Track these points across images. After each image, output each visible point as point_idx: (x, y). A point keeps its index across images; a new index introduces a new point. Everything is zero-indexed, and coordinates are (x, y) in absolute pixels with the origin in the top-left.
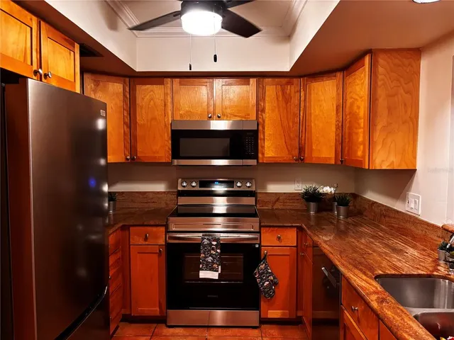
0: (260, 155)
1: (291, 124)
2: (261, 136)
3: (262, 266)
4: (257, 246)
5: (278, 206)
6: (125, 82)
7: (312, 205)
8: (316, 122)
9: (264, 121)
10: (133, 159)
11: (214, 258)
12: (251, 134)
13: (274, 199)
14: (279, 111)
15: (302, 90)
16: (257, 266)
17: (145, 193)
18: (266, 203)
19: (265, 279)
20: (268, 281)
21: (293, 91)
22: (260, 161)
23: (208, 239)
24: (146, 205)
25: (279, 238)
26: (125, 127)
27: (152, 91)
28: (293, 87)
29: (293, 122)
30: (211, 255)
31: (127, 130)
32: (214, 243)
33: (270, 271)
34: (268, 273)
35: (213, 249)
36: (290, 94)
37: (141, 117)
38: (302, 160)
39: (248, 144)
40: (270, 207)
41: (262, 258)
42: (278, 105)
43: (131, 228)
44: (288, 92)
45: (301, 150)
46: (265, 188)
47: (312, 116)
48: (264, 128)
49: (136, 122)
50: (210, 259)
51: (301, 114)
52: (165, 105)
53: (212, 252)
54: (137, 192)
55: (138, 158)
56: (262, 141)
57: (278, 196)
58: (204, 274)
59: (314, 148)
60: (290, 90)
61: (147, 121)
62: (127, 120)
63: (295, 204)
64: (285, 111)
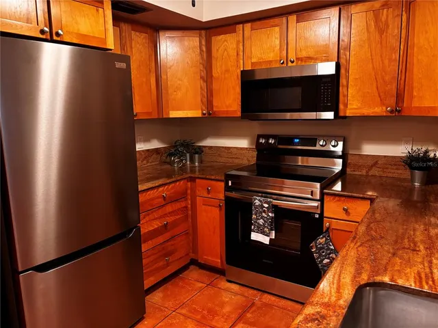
0: (341, 107)
1: (386, 62)
2: (343, 81)
3: (321, 240)
4: (317, 216)
5: (375, 172)
6: (200, 36)
7: (418, 173)
8: (420, 57)
9: (348, 62)
10: (210, 114)
11: (265, 221)
12: (329, 79)
13: (370, 162)
14: (370, 46)
15: (404, 13)
16: (315, 238)
17: (229, 148)
18: (359, 167)
19: (325, 256)
20: (328, 258)
21: (390, 16)
22: (341, 114)
23: (259, 200)
24: (230, 160)
25: (346, 211)
26: (202, 82)
27: (225, 40)
28: (391, 10)
29: (390, 60)
30: (262, 218)
31: (204, 85)
32: (266, 205)
33: (332, 247)
34: (329, 249)
35: (264, 211)
36: (387, 21)
37: (217, 71)
38: (399, 111)
39: (324, 92)
40: (364, 172)
41: (324, 231)
42: (369, 39)
43: (197, 180)
44: (383, 19)
45: (399, 97)
46: (359, 148)
47: (415, 49)
48: (347, 71)
49: (212, 76)
50: (261, 221)
51: (402, 47)
52: (237, 54)
53: (263, 214)
54: (223, 147)
55: (214, 113)
56: (345, 89)
57: (376, 159)
58: (255, 236)
59: (415, 94)
60: (387, 16)
61: (222, 74)
62: (204, 74)
63: (399, 172)
64: (379, 45)
